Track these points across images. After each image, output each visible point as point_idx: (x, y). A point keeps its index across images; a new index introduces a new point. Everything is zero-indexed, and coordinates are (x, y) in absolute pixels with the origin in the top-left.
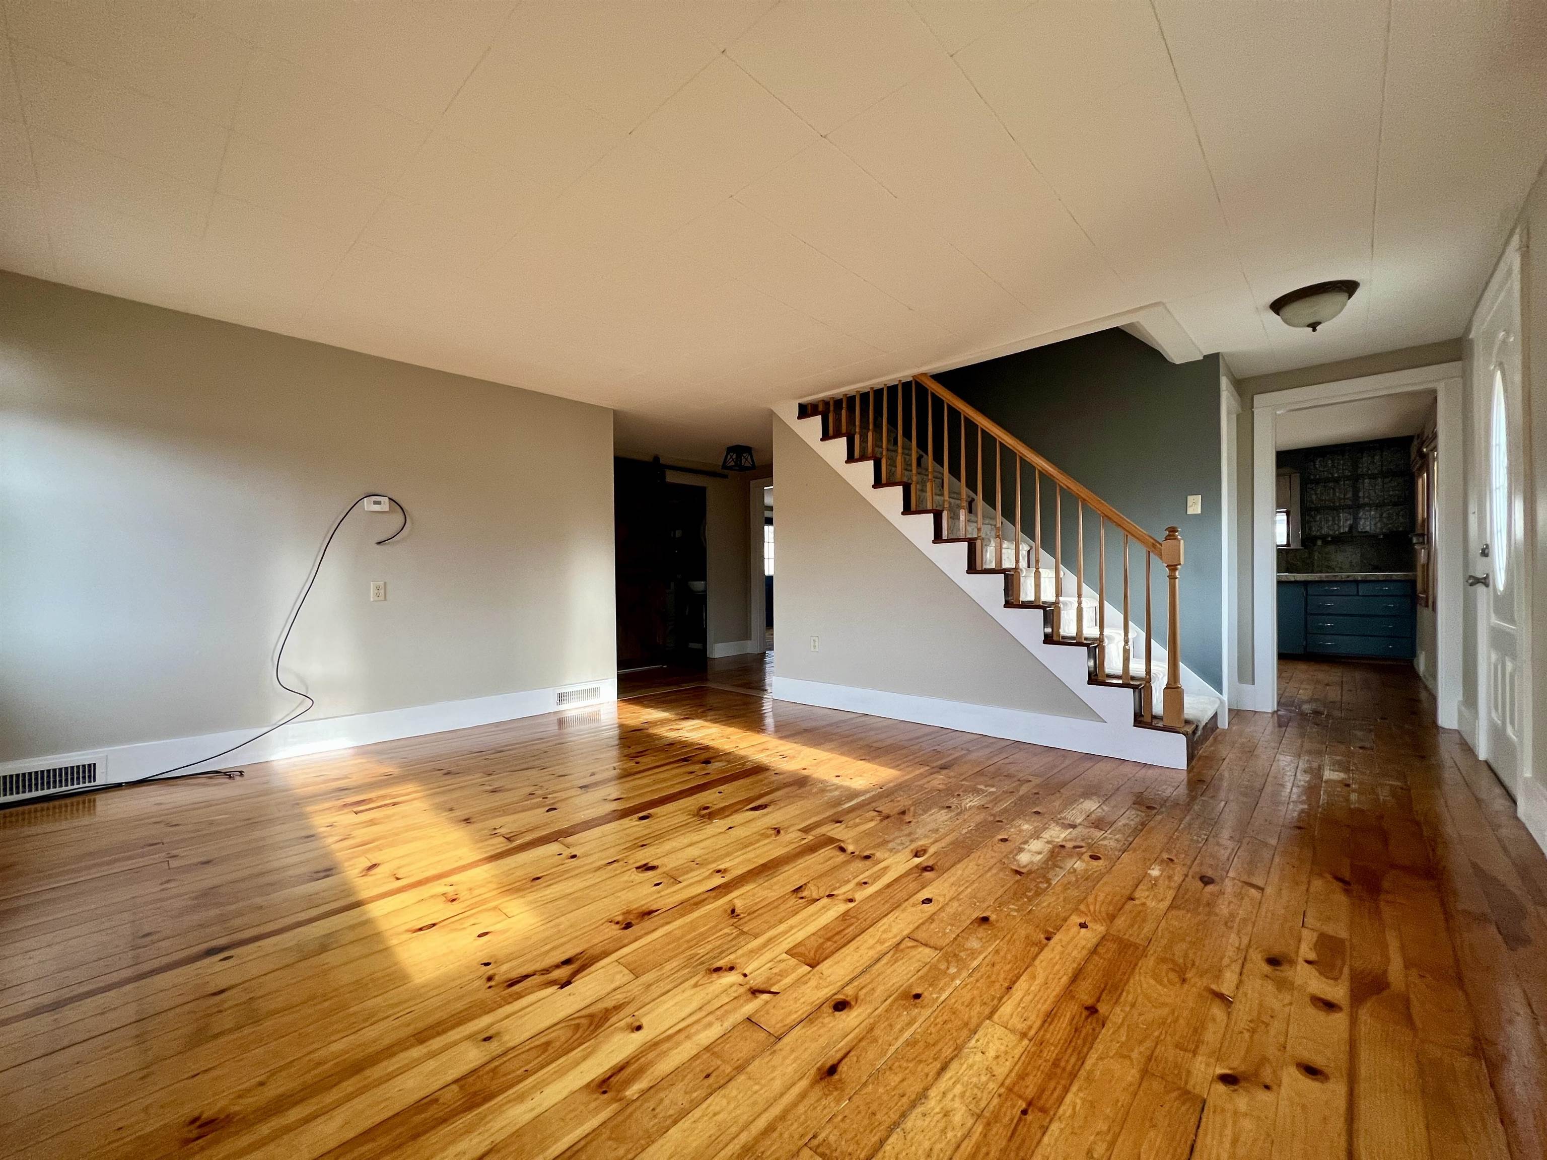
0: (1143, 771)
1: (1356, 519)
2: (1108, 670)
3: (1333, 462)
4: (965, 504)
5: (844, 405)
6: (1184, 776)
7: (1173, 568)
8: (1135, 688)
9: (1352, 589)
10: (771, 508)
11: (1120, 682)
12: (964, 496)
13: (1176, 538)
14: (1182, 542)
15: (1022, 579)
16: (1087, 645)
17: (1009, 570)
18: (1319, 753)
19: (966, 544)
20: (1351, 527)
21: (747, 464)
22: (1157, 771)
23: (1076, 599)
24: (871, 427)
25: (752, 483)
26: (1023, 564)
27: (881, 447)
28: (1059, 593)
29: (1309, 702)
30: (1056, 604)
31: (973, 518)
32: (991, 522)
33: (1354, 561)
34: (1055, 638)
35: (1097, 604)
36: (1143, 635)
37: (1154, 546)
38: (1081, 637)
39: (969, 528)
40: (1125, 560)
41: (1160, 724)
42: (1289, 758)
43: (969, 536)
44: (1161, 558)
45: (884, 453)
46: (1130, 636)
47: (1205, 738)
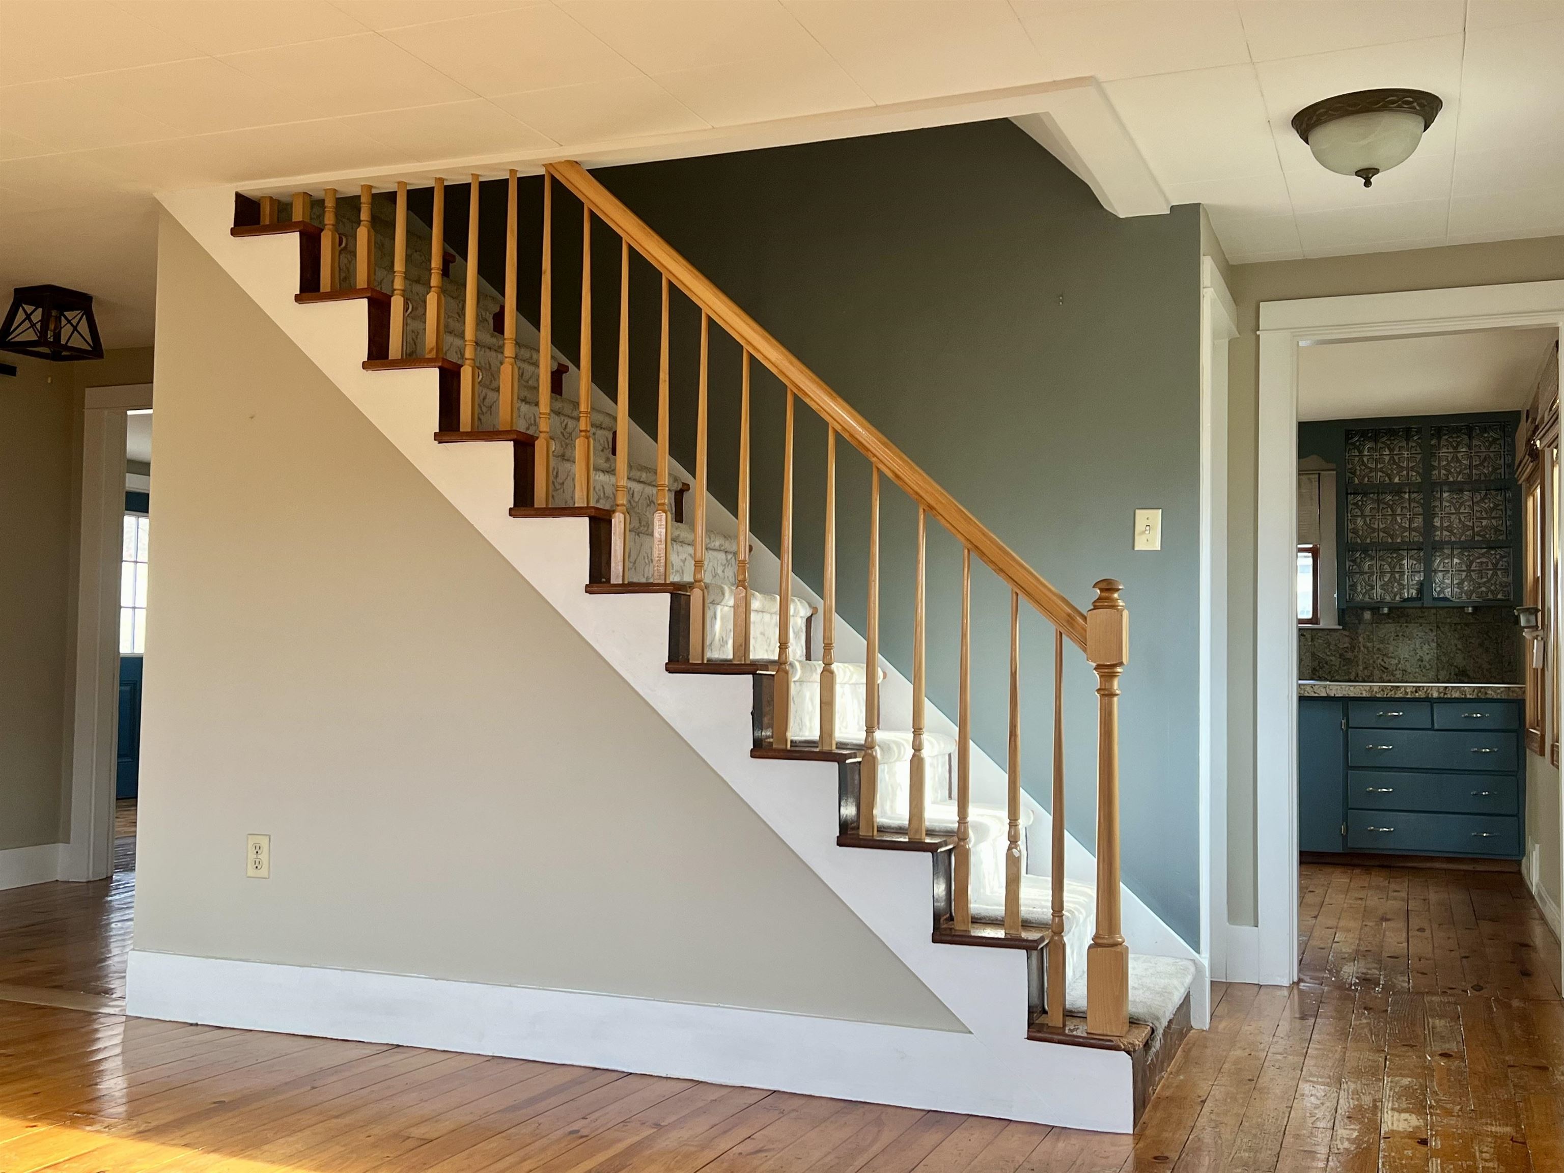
0: (1047, 1145)
1: (1429, 572)
2: (976, 906)
3: (1392, 456)
4: (667, 499)
5: (365, 215)
6: (1127, 1148)
7: (1107, 671)
8: (1029, 946)
9: (1420, 716)
10: (142, 468)
11: (1000, 934)
12: (664, 479)
13: (1114, 607)
14: (1126, 614)
15: (793, 689)
16: (932, 849)
17: (766, 664)
18: (1373, 1073)
19: (667, 597)
20: (1422, 588)
21: (77, 342)
22: (1075, 1142)
23: (910, 736)
24: (435, 280)
25: (91, 394)
26: (796, 650)
27: (462, 335)
28: (872, 723)
29: (1354, 958)
30: (867, 748)
31: (682, 531)
32: (727, 545)
33: (1426, 658)
34: (863, 832)
35: (954, 749)
36: (1049, 819)
37: (1070, 620)
38: (918, 831)
39: (674, 558)
40: (1013, 649)
41: (1081, 1032)
42: (1320, 1090)
43: (674, 578)
44: (1085, 650)
45: (469, 353)
46: (1022, 823)
47: (1167, 1054)
